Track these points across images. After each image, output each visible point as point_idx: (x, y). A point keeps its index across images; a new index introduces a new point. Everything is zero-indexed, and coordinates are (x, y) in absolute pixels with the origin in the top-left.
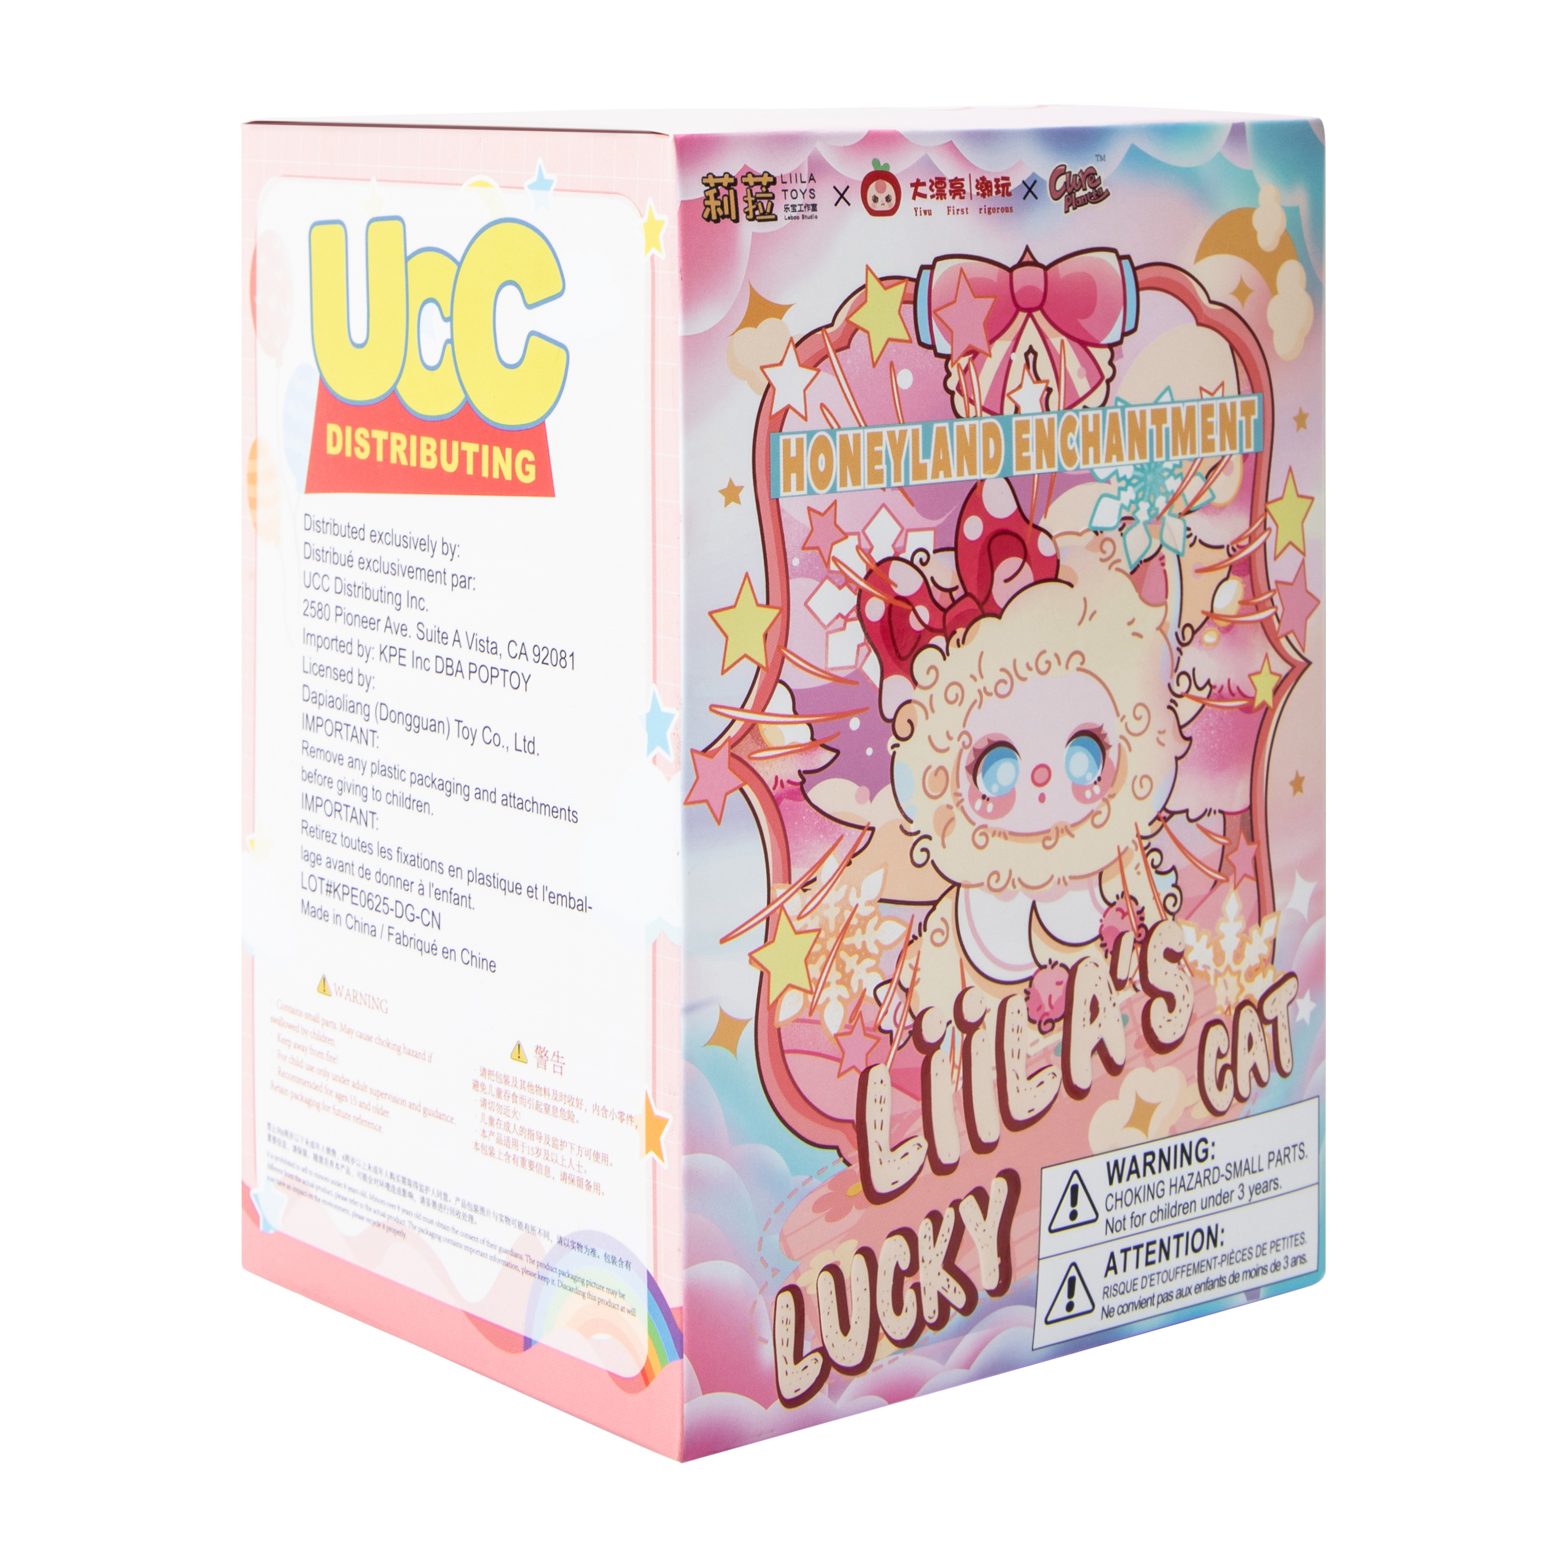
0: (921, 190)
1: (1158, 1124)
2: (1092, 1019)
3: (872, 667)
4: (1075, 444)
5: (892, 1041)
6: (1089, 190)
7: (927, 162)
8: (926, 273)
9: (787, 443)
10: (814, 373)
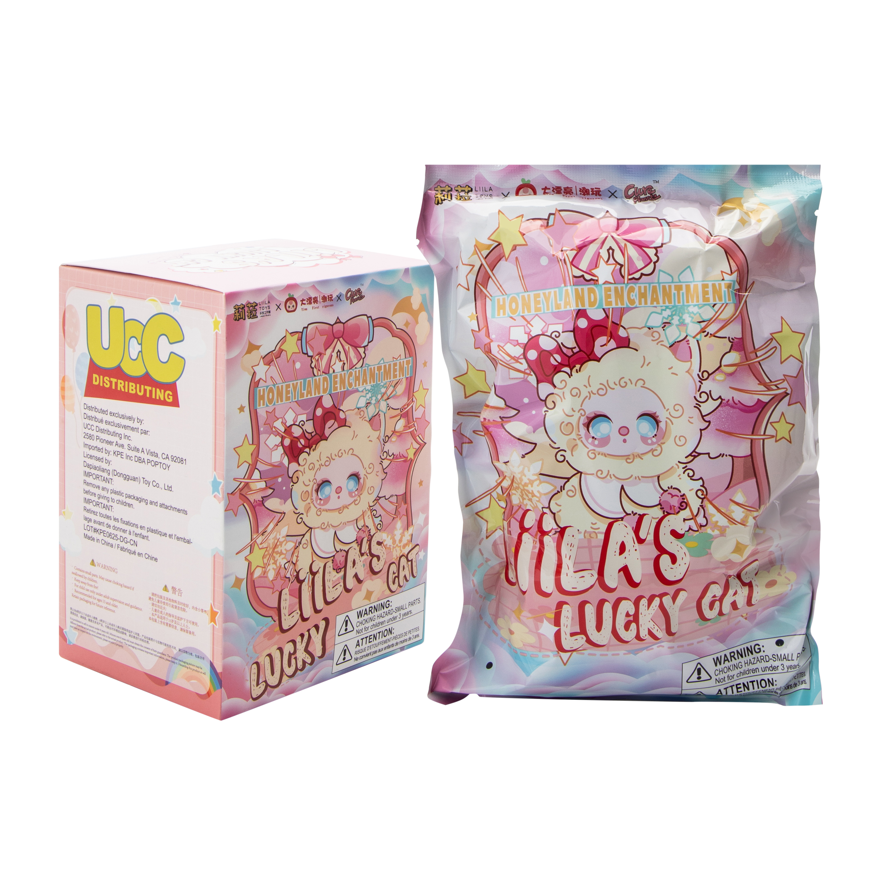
0: (304, 302)
1: (373, 598)
2: (353, 567)
3: (286, 461)
4: (352, 380)
5: (289, 581)
6: (358, 296)
7: (306, 292)
8: (305, 329)
9: (260, 390)
10: (269, 366)
